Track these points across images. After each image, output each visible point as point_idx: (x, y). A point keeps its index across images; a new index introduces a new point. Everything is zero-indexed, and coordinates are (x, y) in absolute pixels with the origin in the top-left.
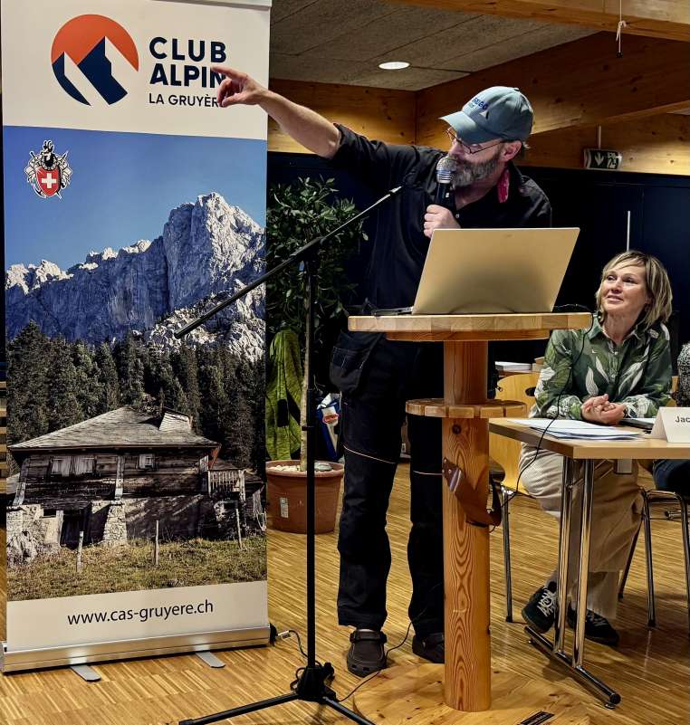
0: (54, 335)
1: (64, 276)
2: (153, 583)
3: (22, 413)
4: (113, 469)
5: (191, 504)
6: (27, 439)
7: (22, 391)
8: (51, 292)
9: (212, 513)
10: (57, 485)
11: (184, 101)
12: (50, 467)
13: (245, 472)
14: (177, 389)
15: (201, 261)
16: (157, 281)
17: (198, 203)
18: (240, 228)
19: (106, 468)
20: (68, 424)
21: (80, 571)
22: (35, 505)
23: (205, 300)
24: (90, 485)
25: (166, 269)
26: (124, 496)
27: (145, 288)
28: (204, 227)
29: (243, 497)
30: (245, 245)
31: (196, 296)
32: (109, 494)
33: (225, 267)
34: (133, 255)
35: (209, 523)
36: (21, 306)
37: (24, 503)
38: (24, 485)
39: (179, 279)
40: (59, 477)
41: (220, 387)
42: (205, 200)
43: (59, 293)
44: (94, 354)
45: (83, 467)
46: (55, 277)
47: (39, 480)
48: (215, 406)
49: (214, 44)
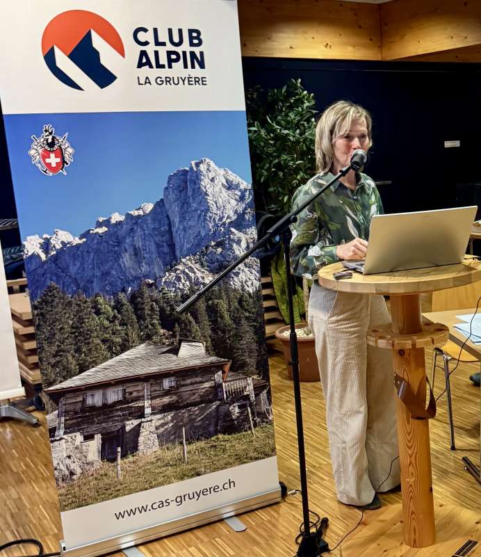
0: (74, 292)
1: (77, 241)
2: (184, 475)
3: (53, 361)
4: (141, 394)
5: (210, 410)
6: (61, 382)
7: (51, 343)
8: (67, 256)
9: (229, 414)
10: (93, 415)
11: (169, 81)
12: (84, 401)
13: (253, 379)
14: (190, 322)
15: (200, 216)
16: (163, 236)
17: (191, 168)
18: (230, 186)
19: (135, 394)
20: (97, 364)
21: (121, 478)
22: (75, 434)
23: (207, 248)
24: (121, 410)
25: (170, 225)
26: (152, 414)
27: (153, 244)
28: (199, 188)
29: (253, 398)
30: (236, 200)
31: (198, 245)
32: (140, 413)
33: (221, 219)
34: (139, 216)
35: (226, 422)
36: (40, 271)
37: (65, 433)
38: (63, 419)
39: (182, 233)
40: (93, 408)
41: (227, 316)
42: (197, 165)
43: (75, 257)
44: (113, 303)
45: (113, 396)
46: (69, 243)
47: (76, 413)
48: (224, 332)
49: (191, 31)
